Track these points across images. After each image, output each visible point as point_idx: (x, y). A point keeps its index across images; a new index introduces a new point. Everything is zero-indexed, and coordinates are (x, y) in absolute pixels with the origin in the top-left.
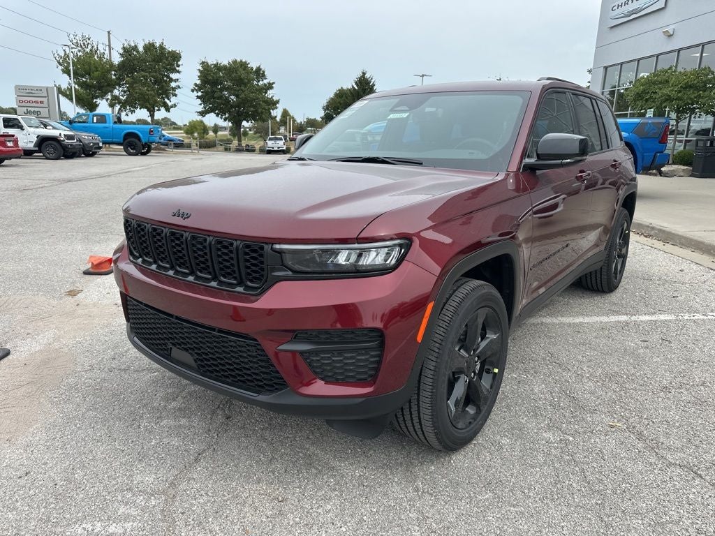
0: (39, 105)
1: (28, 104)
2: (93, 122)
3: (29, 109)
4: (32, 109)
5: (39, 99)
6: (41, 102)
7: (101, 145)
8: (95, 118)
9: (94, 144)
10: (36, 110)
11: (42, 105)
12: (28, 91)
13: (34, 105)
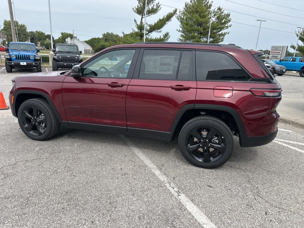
0: (278, 54)
1: (274, 53)
2: (290, 61)
3: (274, 55)
4: (275, 55)
5: (278, 51)
6: (279, 52)
7: (284, 71)
8: (291, 59)
9: (281, 70)
10: (276, 55)
11: (279, 54)
12: (276, 48)
13: (276, 53)
